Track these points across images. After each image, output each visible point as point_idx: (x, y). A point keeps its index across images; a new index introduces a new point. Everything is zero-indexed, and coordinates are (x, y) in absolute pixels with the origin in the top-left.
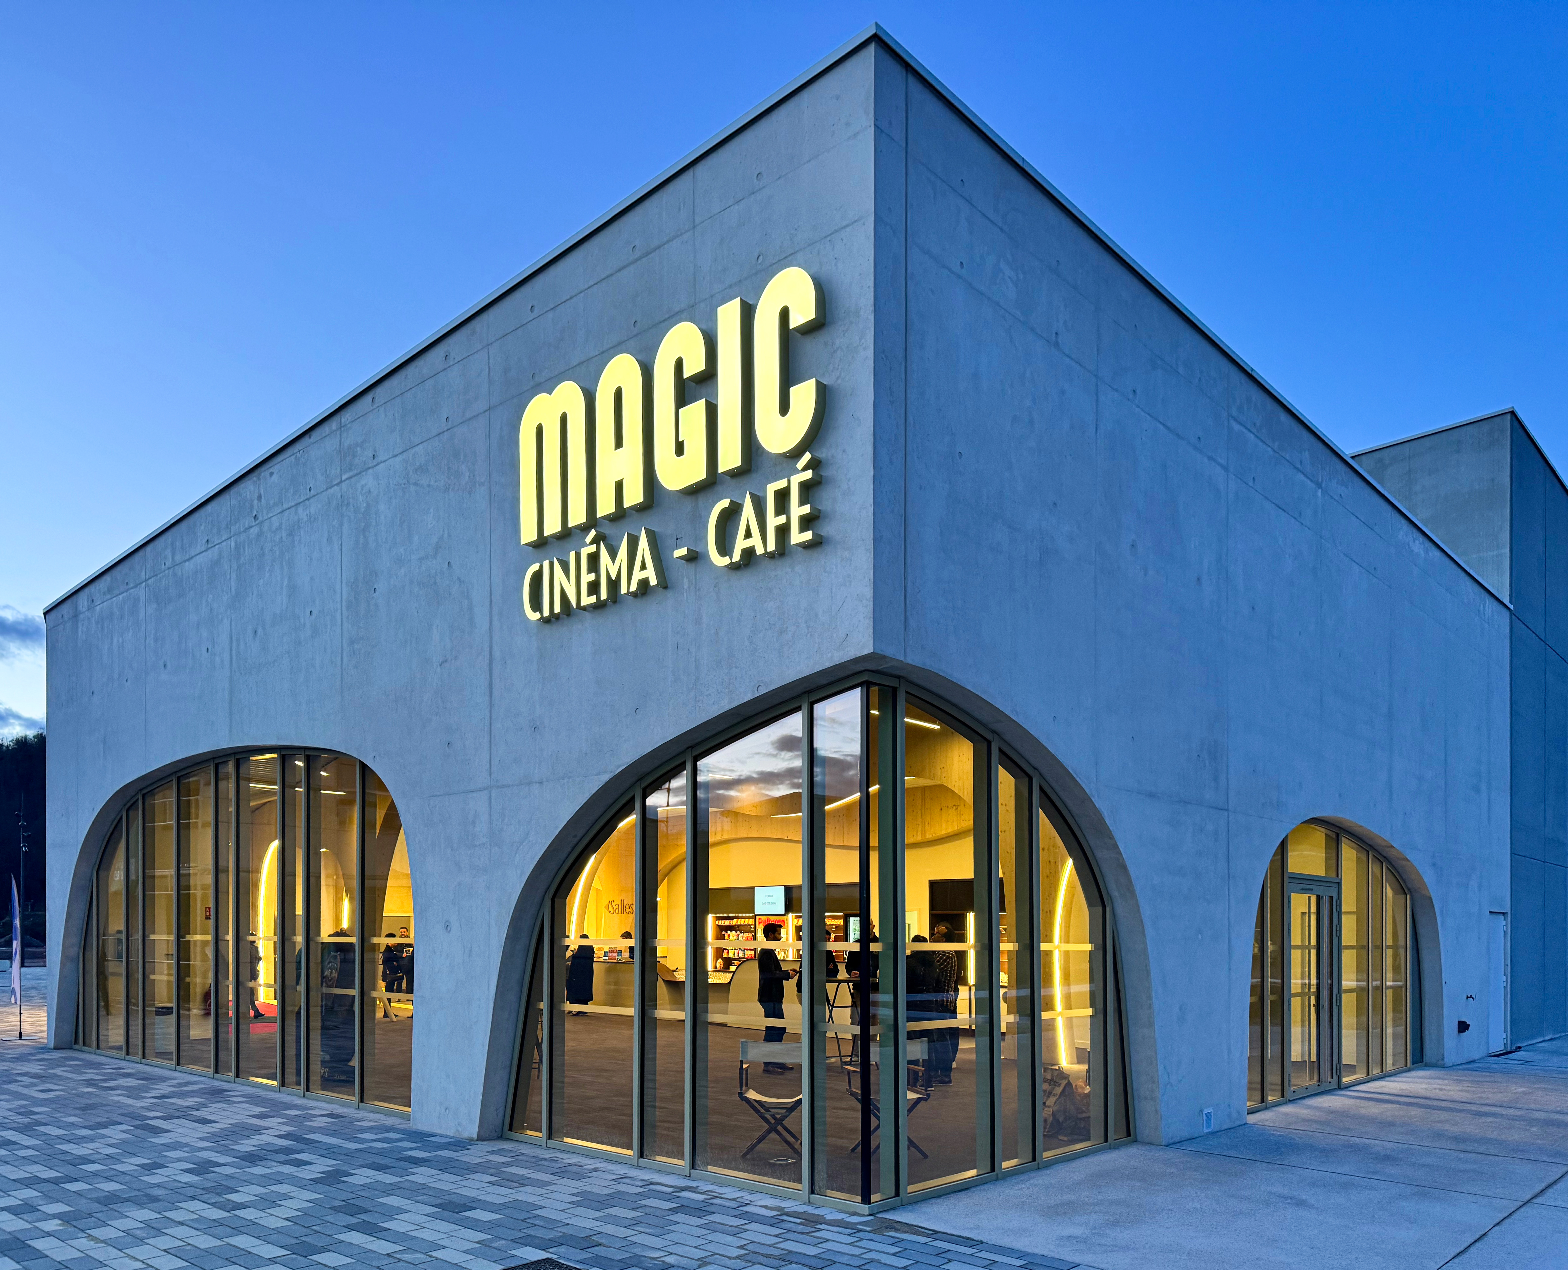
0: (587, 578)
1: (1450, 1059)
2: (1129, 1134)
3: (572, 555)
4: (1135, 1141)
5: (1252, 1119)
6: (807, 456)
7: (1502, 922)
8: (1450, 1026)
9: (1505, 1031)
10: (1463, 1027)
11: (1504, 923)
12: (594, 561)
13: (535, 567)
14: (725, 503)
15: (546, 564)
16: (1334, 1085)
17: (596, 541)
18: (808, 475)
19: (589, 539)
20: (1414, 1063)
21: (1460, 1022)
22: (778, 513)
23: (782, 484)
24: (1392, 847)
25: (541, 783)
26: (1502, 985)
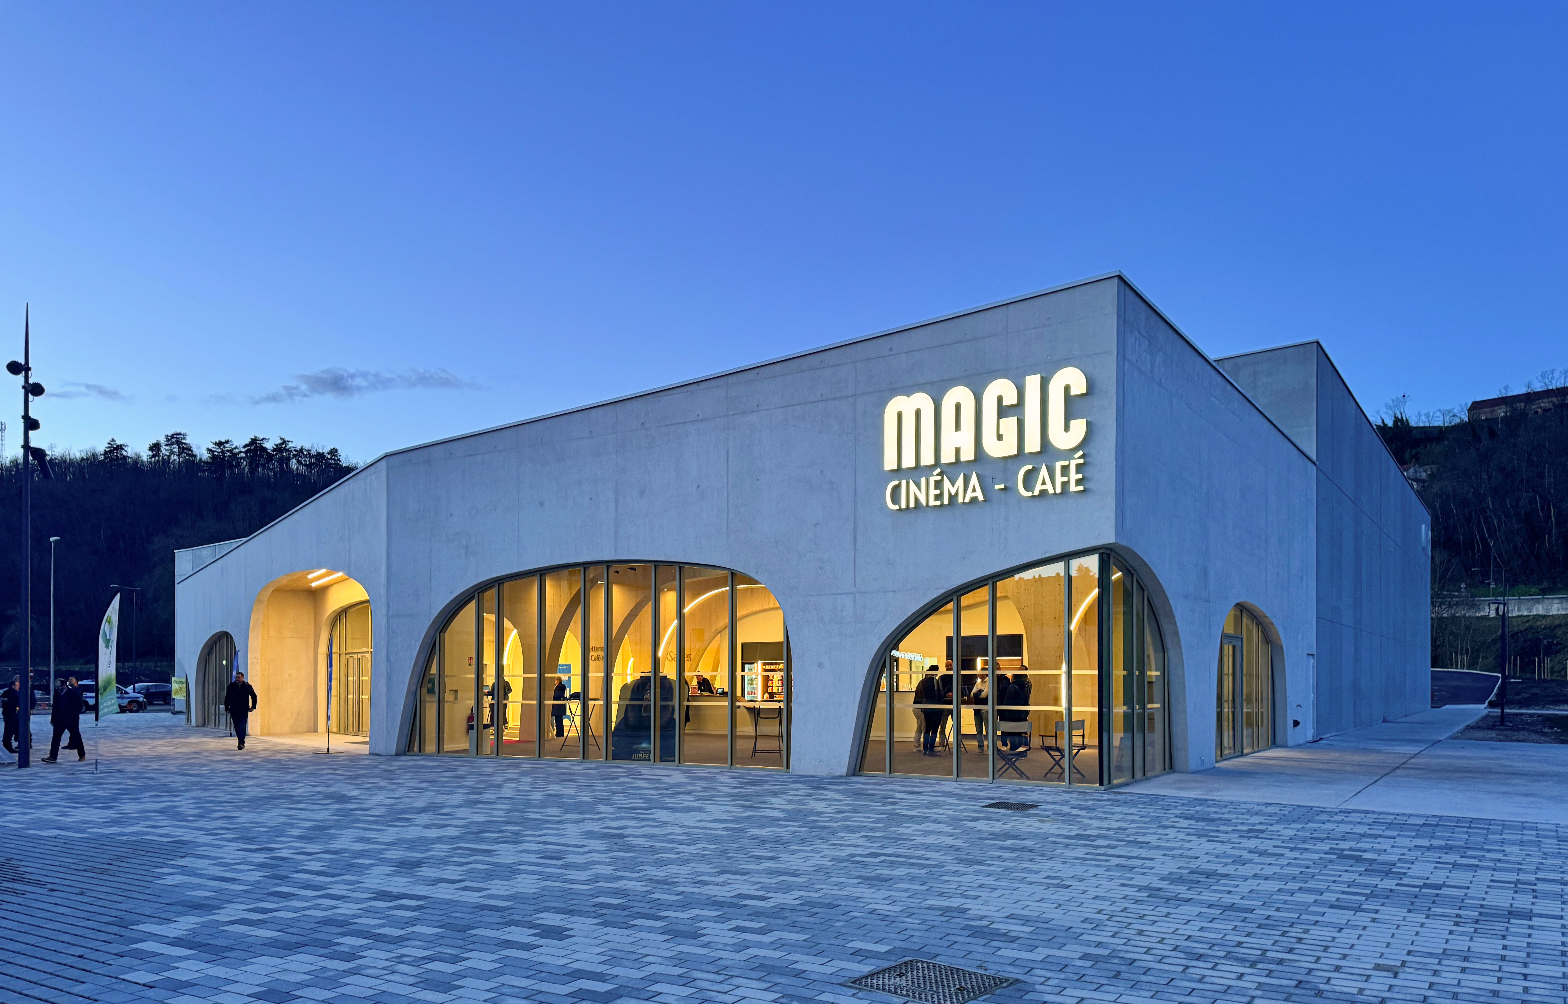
0: (933, 492)
1: (1290, 743)
2: (1171, 768)
3: (923, 480)
4: (1174, 772)
5: (1217, 765)
6: (1081, 453)
7: (1312, 661)
8: (1290, 723)
9: (1313, 728)
10: (1296, 723)
11: (1313, 661)
12: (938, 484)
13: (896, 482)
14: (1030, 467)
15: (904, 482)
16: (1240, 754)
17: (940, 474)
18: (1081, 461)
19: (935, 473)
20: (1271, 745)
21: (1294, 721)
22: (1062, 476)
23: (1066, 463)
24: (1266, 617)
25: (894, 592)
26: (1312, 700)
